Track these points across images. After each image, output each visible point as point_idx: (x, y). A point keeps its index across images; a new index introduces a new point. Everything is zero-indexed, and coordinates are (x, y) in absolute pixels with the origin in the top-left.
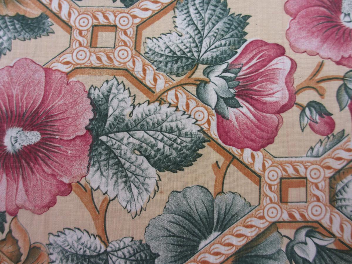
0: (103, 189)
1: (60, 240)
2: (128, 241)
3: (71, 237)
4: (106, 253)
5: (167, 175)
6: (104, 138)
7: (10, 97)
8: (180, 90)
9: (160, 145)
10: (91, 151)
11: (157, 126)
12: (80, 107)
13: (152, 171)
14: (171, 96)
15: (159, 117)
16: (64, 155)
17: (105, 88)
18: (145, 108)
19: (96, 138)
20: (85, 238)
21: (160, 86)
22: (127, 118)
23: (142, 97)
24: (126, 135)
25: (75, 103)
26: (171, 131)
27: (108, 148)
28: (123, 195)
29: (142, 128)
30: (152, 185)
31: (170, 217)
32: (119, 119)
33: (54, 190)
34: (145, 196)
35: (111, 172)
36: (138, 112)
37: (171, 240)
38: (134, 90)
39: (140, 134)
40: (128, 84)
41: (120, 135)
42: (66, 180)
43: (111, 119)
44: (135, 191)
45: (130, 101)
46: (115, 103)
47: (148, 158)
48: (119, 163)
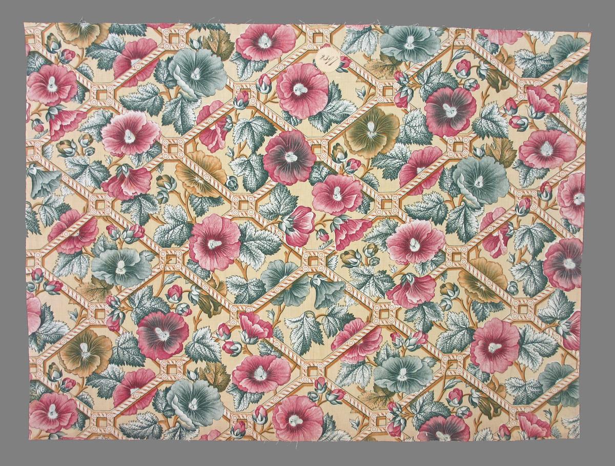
0: (245, 261)
1: (230, 280)
2: (255, 280)
3: (234, 279)
4: (247, 284)
5: (268, 256)
6: (245, 243)
7: (209, 229)
8: (272, 225)
9: (266, 246)
10: (241, 248)
11: (264, 239)
12: (236, 232)
13: (263, 255)
14: (269, 228)
15: (265, 235)
16: (230, 250)
17: (245, 225)
18: (260, 232)
19: (242, 243)
20: (239, 279)
21: (265, 224)
22: (253, 236)
23: (258, 228)
24: (253, 242)
25: (234, 231)
26: (269, 240)
27: (247, 247)
28: (253, 263)
29: (259, 240)
30: (263, 260)
31: (269, 271)
32: (250, 236)
33: (228, 262)
34: (261, 264)
35: (248, 255)
36: (257, 234)
37: (270, 279)
38: (256, 226)
39: (258, 242)
40: (253, 223)
41: (251, 242)
42: (232, 259)
43: (247, 236)
44: (257, 262)
45: (254, 230)
46: (249, 230)
47: (261, 250)
48: (251, 252)
